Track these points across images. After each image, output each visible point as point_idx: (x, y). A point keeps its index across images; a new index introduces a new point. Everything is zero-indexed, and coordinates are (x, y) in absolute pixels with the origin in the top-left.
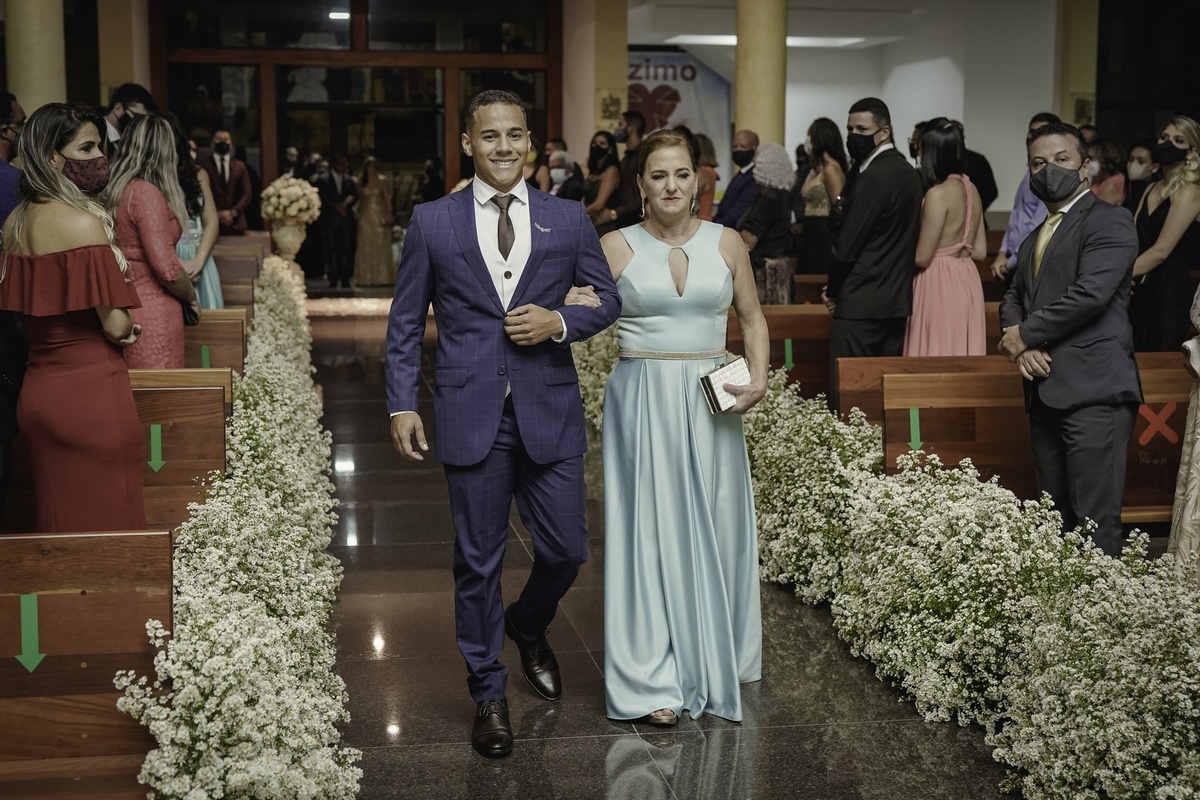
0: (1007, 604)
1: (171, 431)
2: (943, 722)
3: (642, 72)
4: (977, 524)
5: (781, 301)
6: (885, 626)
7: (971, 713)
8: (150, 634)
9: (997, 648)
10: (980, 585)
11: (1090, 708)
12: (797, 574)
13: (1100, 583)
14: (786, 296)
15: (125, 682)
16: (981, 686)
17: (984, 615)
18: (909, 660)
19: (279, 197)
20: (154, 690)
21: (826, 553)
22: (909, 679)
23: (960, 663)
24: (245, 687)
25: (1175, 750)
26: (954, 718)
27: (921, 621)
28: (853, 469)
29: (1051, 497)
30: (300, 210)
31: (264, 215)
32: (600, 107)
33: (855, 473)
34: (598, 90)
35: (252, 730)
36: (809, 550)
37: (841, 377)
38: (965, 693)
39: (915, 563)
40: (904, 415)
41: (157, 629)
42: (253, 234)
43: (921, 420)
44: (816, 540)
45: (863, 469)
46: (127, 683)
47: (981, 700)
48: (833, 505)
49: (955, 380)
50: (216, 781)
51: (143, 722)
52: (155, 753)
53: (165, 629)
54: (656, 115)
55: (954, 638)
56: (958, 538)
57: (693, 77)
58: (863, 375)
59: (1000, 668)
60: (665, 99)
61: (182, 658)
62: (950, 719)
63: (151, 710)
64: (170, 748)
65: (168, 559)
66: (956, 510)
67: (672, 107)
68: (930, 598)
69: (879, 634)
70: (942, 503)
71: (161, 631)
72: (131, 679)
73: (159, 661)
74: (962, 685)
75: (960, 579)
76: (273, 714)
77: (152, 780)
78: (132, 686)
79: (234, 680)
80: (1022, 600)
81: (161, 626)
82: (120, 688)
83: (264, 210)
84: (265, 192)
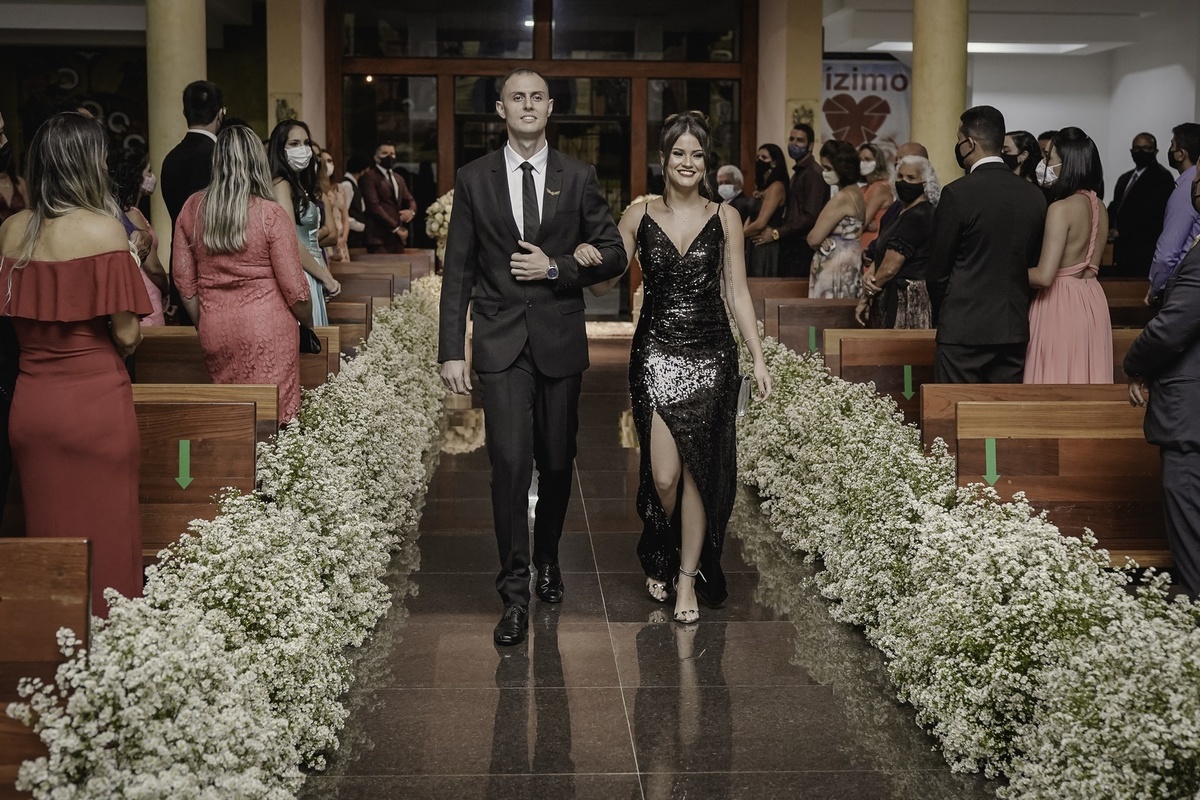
0: (1034, 648)
1: (200, 447)
2: (970, 773)
3: (849, 82)
4: (1020, 562)
5: (921, 326)
6: (929, 670)
7: (999, 765)
8: (60, 643)
9: (1024, 693)
10: (1014, 627)
11: (1081, 758)
12: (866, 615)
13: (1113, 628)
14: (927, 321)
15: (29, 689)
16: (1008, 735)
17: (1015, 659)
18: (941, 706)
20: (59, 699)
21: (895, 592)
22: (941, 726)
23: (991, 711)
24: (153, 700)
26: (982, 770)
27: (958, 664)
28: (924, 503)
29: (1092, 534)
31: (428, 233)
32: (791, 120)
33: (926, 507)
34: (788, 101)
36: (879, 590)
37: (925, 404)
38: (991, 742)
39: (955, 603)
40: (978, 447)
41: (67, 638)
43: (999, 451)
44: (884, 578)
45: (935, 503)
46: (32, 692)
47: (1011, 751)
48: (905, 542)
49: (1039, 409)
50: (109, 793)
51: (36, 730)
52: (41, 760)
53: (77, 638)
54: (863, 128)
55: (989, 683)
56: (999, 576)
57: (905, 87)
58: (950, 404)
59: (1029, 718)
60: (873, 111)
61: (93, 669)
62: (977, 771)
63: (46, 718)
64: (58, 757)
65: (85, 567)
66: (997, 545)
67: (881, 120)
68: (967, 640)
69: (926, 679)
70: (986, 538)
71: (73, 640)
72: (37, 687)
73: (62, 669)
74: (990, 735)
75: (996, 621)
76: (188, 729)
77: (30, 787)
78: (37, 695)
79: (140, 692)
80: (1051, 643)
81: (73, 635)
82: (24, 696)
83: (428, 227)
84: (430, 208)
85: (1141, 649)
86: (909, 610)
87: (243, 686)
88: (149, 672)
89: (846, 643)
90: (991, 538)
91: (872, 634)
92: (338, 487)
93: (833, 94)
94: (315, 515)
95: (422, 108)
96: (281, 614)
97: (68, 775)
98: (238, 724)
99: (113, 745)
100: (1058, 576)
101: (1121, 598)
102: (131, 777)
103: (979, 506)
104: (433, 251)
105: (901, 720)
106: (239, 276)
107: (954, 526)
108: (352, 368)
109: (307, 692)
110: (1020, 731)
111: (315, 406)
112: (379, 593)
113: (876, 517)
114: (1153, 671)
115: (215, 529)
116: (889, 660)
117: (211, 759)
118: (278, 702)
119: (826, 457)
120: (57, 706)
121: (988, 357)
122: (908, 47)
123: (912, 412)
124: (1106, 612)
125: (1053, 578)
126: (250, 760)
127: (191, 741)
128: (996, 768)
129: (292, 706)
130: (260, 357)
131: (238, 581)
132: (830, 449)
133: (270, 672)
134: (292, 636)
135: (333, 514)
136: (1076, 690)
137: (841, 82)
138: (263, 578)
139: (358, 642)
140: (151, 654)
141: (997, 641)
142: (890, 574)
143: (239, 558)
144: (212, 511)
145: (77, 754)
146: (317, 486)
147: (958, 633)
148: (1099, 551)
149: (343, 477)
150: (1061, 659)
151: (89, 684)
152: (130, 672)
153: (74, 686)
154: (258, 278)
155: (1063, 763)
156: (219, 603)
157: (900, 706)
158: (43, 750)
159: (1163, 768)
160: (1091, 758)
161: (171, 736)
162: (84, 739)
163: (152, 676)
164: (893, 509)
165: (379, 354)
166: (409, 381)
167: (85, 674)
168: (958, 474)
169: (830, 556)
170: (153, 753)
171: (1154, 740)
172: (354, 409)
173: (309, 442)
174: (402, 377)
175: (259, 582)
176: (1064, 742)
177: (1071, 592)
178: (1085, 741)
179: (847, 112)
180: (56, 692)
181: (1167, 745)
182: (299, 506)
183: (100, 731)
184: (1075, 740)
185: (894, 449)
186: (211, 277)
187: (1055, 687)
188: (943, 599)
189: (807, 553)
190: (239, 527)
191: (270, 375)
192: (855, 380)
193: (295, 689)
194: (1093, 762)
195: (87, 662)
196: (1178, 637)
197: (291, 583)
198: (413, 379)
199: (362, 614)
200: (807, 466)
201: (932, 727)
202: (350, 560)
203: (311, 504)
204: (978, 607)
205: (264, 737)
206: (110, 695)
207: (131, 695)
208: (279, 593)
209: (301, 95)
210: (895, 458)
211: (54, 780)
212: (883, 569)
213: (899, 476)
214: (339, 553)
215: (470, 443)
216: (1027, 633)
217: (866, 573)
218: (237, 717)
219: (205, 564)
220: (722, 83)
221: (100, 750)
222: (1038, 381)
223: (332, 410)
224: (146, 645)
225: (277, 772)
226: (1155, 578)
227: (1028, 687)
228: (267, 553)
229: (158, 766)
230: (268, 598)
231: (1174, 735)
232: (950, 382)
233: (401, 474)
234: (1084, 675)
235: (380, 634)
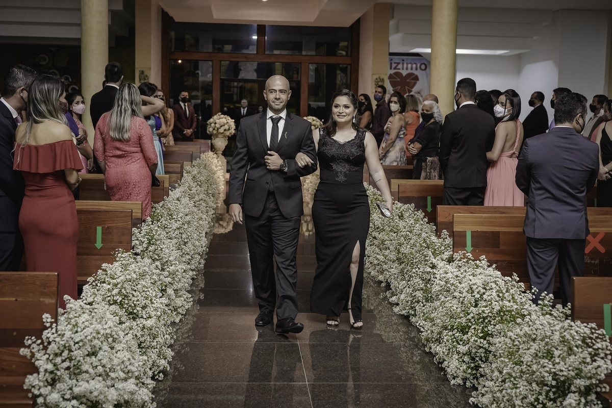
0: (490, 328)
1: (106, 230)
2: (460, 385)
3: (400, 66)
4: (483, 288)
6: (440, 337)
7: (473, 381)
8: (44, 320)
9: (485, 349)
10: (480, 318)
11: (512, 379)
12: (411, 311)
13: (527, 319)
15: (30, 342)
16: (477, 368)
17: (481, 333)
18: (446, 354)
19: (215, 123)
20: (44, 346)
21: (424, 301)
22: (446, 363)
23: (469, 356)
24: (87, 347)
25: (545, 401)
26: (465, 383)
27: (454, 335)
28: (438, 260)
29: (517, 276)
30: (225, 130)
31: (208, 132)
32: (374, 83)
33: (438, 262)
34: (373, 74)
35: (89, 368)
36: (416, 299)
37: (438, 215)
38: (469, 371)
39: (453, 306)
40: (463, 235)
41: (47, 318)
42: (202, 141)
43: (472, 237)
44: (419, 294)
45: (443, 260)
46: (31, 343)
47: (478, 375)
48: (429, 278)
49: (490, 218)
50: (66, 390)
51: (33, 361)
52: (35, 375)
53: (52, 318)
54: (406, 87)
55: (468, 344)
56: (473, 294)
57: (426, 69)
58: (450, 214)
59: (487, 360)
60: (411, 80)
61: (59, 333)
62: (463, 384)
63: (38, 355)
64: (43, 373)
65: (56, 285)
66: (473, 280)
67: (415, 84)
68: (458, 323)
69: (439, 341)
70: (467, 277)
71: (50, 319)
72: (33, 341)
73: (45, 333)
74: (469, 367)
75: (472, 315)
76: (102, 361)
77: (30, 387)
78: (33, 344)
79: (81, 344)
80: (497, 326)
81: (50, 317)
82: (27, 345)
83: (208, 129)
84: (209, 121)
85: (540, 329)
86: (430, 309)
87: (127, 341)
88: (85, 334)
89: (401, 323)
90: (470, 277)
91: (413, 320)
92: (169, 250)
93: (393, 71)
94: (158, 262)
95: (206, 75)
96: (144, 307)
97: (48, 382)
98: (125, 359)
99: (68, 368)
100: (501, 295)
101: (530, 305)
102: (76, 383)
103: (464, 262)
104: (210, 141)
105: (427, 360)
106: (125, 151)
107: (452, 271)
108: (175, 194)
109: (155, 343)
110: (483, 366)
111: (158, 211)
112: (187, 298)
113: (415, 266)
114: (546, 340)
115: (114, 268)
116: (422, 332)
117: (113, 375)
118: (142, 348)
119: (392, 238)
120: (43, 350)
121: (468, 193)
122: (429, 51)
123: (432, 218)
124: (523, 312)
125: (498, 296)
126: (130, 375)
127: (104, 366)
128: (471, 383)
129: (148, 350)
130: (134, 189)
131: (124, 292)
132: (394, 235)
133: (138, 334)
134: (148, 318)
135: (167, 262)
136: (510, 348)
137: (397, 66)
138: (135, 291)
139: (177, 320)
140: (86, 326)
141: (472, 324)
142: (422, 292)
143: (125, 282)
144: (112, 260)
145: (52, 372)
146: (160, 249)
147: (454, 320)
148: (519, 284)
149: (171, 244)
150: (502, 333)
151: (57, 339)
152: (76, 334)
153: (51, 340)
154: (133, 153)
155: (504, 381)
156: (115, 302)
157: (427, 353)
158: (36, 370)
159: (551, 384)
160: (517, 379)
161: (94, 364)
162: (55, 365)
163: (86, 337)
164: (423, 262)
165: (186, 188)
166: (200, 200)
167: (55, 335)
168: (453, 247)
169: (394, 284)
170: (87, 372)
171: (547, 372)
172: (176, 213)
173: (156, 228)
174: (197, 198)
175: (134, 293)
176: (504, 372)
177: (507, 302)
178: (514, 371)
179: (399, 80)
180: (42, 343)
181: (553, 374)
182: (151, 257)
183: (63, 361)
184: (509, 371)
185: (424, 235)
186: (111, 152)
187: (500, 346)
188: (447, 305)
189: (383, 282)
190: (125, 267)
191: (138, 198)
192: (405, 203)
193: (150, 342)
194: (518, 381)
195: (57, 329)
196: (558, 324)
197: (148, 293)
198: (202, 200)
199: (179, 307)
200: (383, 242)
201: (442, 363)
202: (174, 283)
203: (156, 257)
204: (463, 309)
205: (136, 365)
206: (67, 345)
207: (77, 345)
208: (142, 298)
209: (150, 68)
210: (424, 239)
211: (41, 384)
212: (419, 290)
213: (426, 248)
214: (169, 279)
215: (226, 229)
216: (486, 321)
217: (411, 291)
218: (124, 355)
219: (109, 284)
220: (341, 66)
221: (62, 370)
222: (490, 205)
223: (166, 213)
224: (83, 322)
225: (142, 381)
226: (547, 297)
227: (487, 346)
228: (137, 279)
229: (89, 378)
230: (138, 300)
231: (556, 370)
232: (450, 205)
233: (197, 243)
234: (514, 341)
235: (187, 317)
